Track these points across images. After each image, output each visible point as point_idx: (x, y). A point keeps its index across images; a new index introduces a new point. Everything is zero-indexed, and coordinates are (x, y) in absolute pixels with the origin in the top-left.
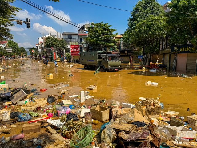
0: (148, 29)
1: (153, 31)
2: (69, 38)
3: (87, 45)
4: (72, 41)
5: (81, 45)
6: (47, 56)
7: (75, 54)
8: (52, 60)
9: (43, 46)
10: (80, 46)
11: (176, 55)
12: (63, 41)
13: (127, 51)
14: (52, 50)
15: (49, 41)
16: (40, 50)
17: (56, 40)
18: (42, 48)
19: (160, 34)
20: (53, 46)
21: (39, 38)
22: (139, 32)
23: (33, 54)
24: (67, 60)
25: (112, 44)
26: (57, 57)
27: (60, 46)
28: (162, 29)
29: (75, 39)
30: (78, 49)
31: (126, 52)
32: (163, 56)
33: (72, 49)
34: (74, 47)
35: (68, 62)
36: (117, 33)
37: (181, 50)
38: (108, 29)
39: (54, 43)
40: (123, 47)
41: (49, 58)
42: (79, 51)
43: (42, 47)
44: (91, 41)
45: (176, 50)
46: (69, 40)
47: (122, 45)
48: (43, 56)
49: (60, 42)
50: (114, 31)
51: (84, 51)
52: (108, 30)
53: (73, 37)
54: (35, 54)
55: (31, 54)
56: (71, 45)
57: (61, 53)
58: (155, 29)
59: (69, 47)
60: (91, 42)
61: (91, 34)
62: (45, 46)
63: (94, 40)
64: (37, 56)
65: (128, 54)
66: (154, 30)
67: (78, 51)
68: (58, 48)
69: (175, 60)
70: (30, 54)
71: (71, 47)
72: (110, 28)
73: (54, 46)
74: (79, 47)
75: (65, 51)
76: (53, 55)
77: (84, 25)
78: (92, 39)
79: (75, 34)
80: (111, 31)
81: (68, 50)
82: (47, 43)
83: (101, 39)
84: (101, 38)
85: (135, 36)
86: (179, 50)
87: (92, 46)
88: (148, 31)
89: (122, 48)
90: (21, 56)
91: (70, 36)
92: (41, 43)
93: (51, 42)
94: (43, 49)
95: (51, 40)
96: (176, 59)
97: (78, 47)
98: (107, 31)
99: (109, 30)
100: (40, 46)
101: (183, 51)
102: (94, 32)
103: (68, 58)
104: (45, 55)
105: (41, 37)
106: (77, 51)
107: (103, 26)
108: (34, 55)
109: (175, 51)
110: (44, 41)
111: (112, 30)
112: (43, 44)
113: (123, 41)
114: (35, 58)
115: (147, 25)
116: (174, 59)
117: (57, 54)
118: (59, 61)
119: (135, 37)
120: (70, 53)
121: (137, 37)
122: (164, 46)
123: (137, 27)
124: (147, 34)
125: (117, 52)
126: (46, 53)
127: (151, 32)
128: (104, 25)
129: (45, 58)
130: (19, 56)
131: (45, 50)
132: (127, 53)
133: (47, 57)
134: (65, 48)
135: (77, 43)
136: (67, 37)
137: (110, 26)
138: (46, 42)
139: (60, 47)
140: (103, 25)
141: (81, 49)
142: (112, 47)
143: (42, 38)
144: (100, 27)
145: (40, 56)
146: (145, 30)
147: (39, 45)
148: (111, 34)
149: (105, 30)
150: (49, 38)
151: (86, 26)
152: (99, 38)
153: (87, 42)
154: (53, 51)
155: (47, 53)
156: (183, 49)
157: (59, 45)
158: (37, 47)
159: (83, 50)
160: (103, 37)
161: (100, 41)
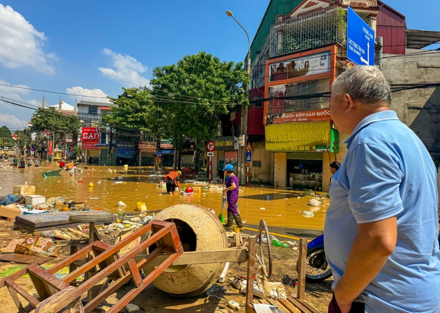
2: (90, 113)
5: (103, 129)
7: (90, 145)
12: (73, 119)
20: (49, 127)
27: (66, 127)
30: (97, 136)
31: (192, 146)
33: (85, 135)
34: (89, 132)
39: (52, 122)
42: (99, 139)
46: (90, 117)
56: (84, 128)
67: (97, 141)
71: (83, 132)
73: (50, 129)
74: (99, 133)
82: (37, 121)
83: (131, 119)
91: (94, 109)
93: (46, 119)
95: (47, 116)
106: (94, 140)
138: (35, 119)
141: (102, 136)
154: (48, 137)
157: (62, 126)
159: (107, 139)
161: (131, 123)
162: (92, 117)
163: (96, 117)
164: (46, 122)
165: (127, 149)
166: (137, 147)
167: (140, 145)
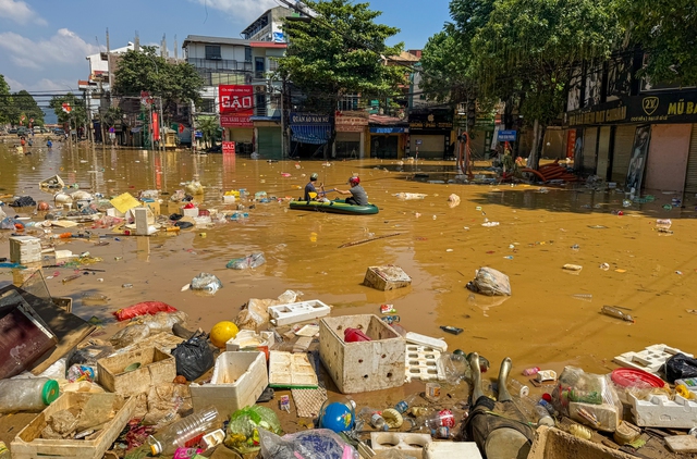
0: (544, 23)
1: (566, 32)
2: (208, 58)
3: (284, 86)
4: (222, 70)
5: (258, 88)
6: (125, 127)
7: (236, 120)
8: (142, 142)
9: (107, 87)
10: (255, 91)
11: (647, 130)
12: (186, 71)
13: (433, 112)
14: (143, 102)
15: (131, 67)
16: (95, 103)
17: (161, 65)
18: (105, 96)
19: (594, 43)
20: (148, 87)
21: (92, 57)
22: (511, 32)
23: (66, 117)
24: (203, 144)
25: (385, 86)
26: (166, 129)
27: (177, 87)
28: (599, 23)
29: (236, 63)
30: (247, 101)
31: (431, 118)
32: (580, 135)
33: (226, 99)
34: (232, 95)
35: (208, 150)
36: (401, 45)
37: (672, 109)
38: (366, 25)
39: (154, 76)
40: (422, 98)
41: (131, 133)
42: (253, 108)
43: (103, 90)
44: (304, 69)
45: (649, 111)
46: (209, 65)
47: (416, 89)
48: (107, 128)
49: (177, 73)
50: (391, 33)
51: (271, 110)
52: (368, 28)
53: (226, 54)
54: (78, 120)
55: (60, 120)
56: (221, 87)
57: (178, 117)
58: (572, 23)
59: (210, 92)
60: (301, 74)
61: (301, 43)
62: (115, 88)
63: (313, 67)
64: (82, 125)
65: (437, 127)
66: (571, 28)
67: (249, 111)
68: (168, 97)
69: (642, 150)
70: (56, 117)
71: (221, 94)
72: (375, 22)
73: (152, 90)
74: (251, 96)
75: (194, 109)
76: (147, 122)
77: (269, 11)
78: (306, 63)
79: (235, 45)
80: (380, 33)
81: (207, 105)
82: (126, 74)
83: (343, 64)
84: (344, 60)
85: (491, 52)
86: (662, 110)
87: (303, 89)
88: (546, 32)
89: (416, 101)
90: (18, 124)
91: (213, 50)
92: (98, 74)
93: (142, 71)
94: (108, 98)
95: (143, 65)
96: (644, 146)
97: (246, 94)
98: (363, 32)
99: (373, 28)
100: (94, 87)
101: (680, 112)
102: (312, 34)
103: (209, 135)
104: (116, 122)
105: (99, 55)
106: (243, 110)
107: (349, 14)
108: (73, 123)
109: (645, 115)
110: (110, 67)
111: (382, 29)
112: (106, 79)
113: (421, 73)
114: (74, 132)
115: (543, 7)
116: (637, 145)
117: (165, 119)
118: (172, 149)
119: (492, 55)
120: (213, 117)
121: (501, 56)
122: (587, 96)
123: (500, 14)
124: (541, 45)
125: (395, 115)
126: (118, 114)
127: (558, 35)
128: (355, 9)
129: (117, 133)
130: (13, 124)
131: (115, 102)
132: (437, 120)
133: (123, 131)
134: (195, 97)
135: (240, 80)
136: (201, 53)
137: (373, 17)
138: (122, 71)
139: (175, 92)
140: (349, 9)
141: (258, 100)
142: (383, 95)
143: (104, 57)
144: (339, 15)
145: (97, 126)
146: (533, 29)
147: (90, 84)
148: (379, 47)
149: (356, 27)
150: (131, 56)
151: (274, 15)
152: (332, 61)
153: (284, 73)
154: (149, 106)
155: (125, 116)
156: (681, 105)
157: (171, 83)
158: (85, 90)
159: (269, 107)
160: (349, 57)
161: (339, 71)
162: (213, 65)
163: (220, 66)
164: (142, 75)
165: (311, 127)
166: (332, 121)
167: (337, 118)
